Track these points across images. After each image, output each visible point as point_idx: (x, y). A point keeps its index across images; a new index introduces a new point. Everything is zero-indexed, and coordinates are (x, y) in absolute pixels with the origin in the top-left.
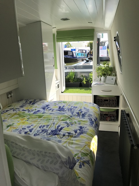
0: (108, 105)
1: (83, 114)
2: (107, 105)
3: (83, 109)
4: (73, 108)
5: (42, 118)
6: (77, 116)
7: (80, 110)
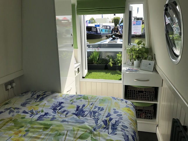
0: (143, 97)
1: (113, 125)
2: (141, 97)
3: (112, 112)
4: (97, 109)
5: (49, 130)
6: (105, 128)
7: (109, 115)
